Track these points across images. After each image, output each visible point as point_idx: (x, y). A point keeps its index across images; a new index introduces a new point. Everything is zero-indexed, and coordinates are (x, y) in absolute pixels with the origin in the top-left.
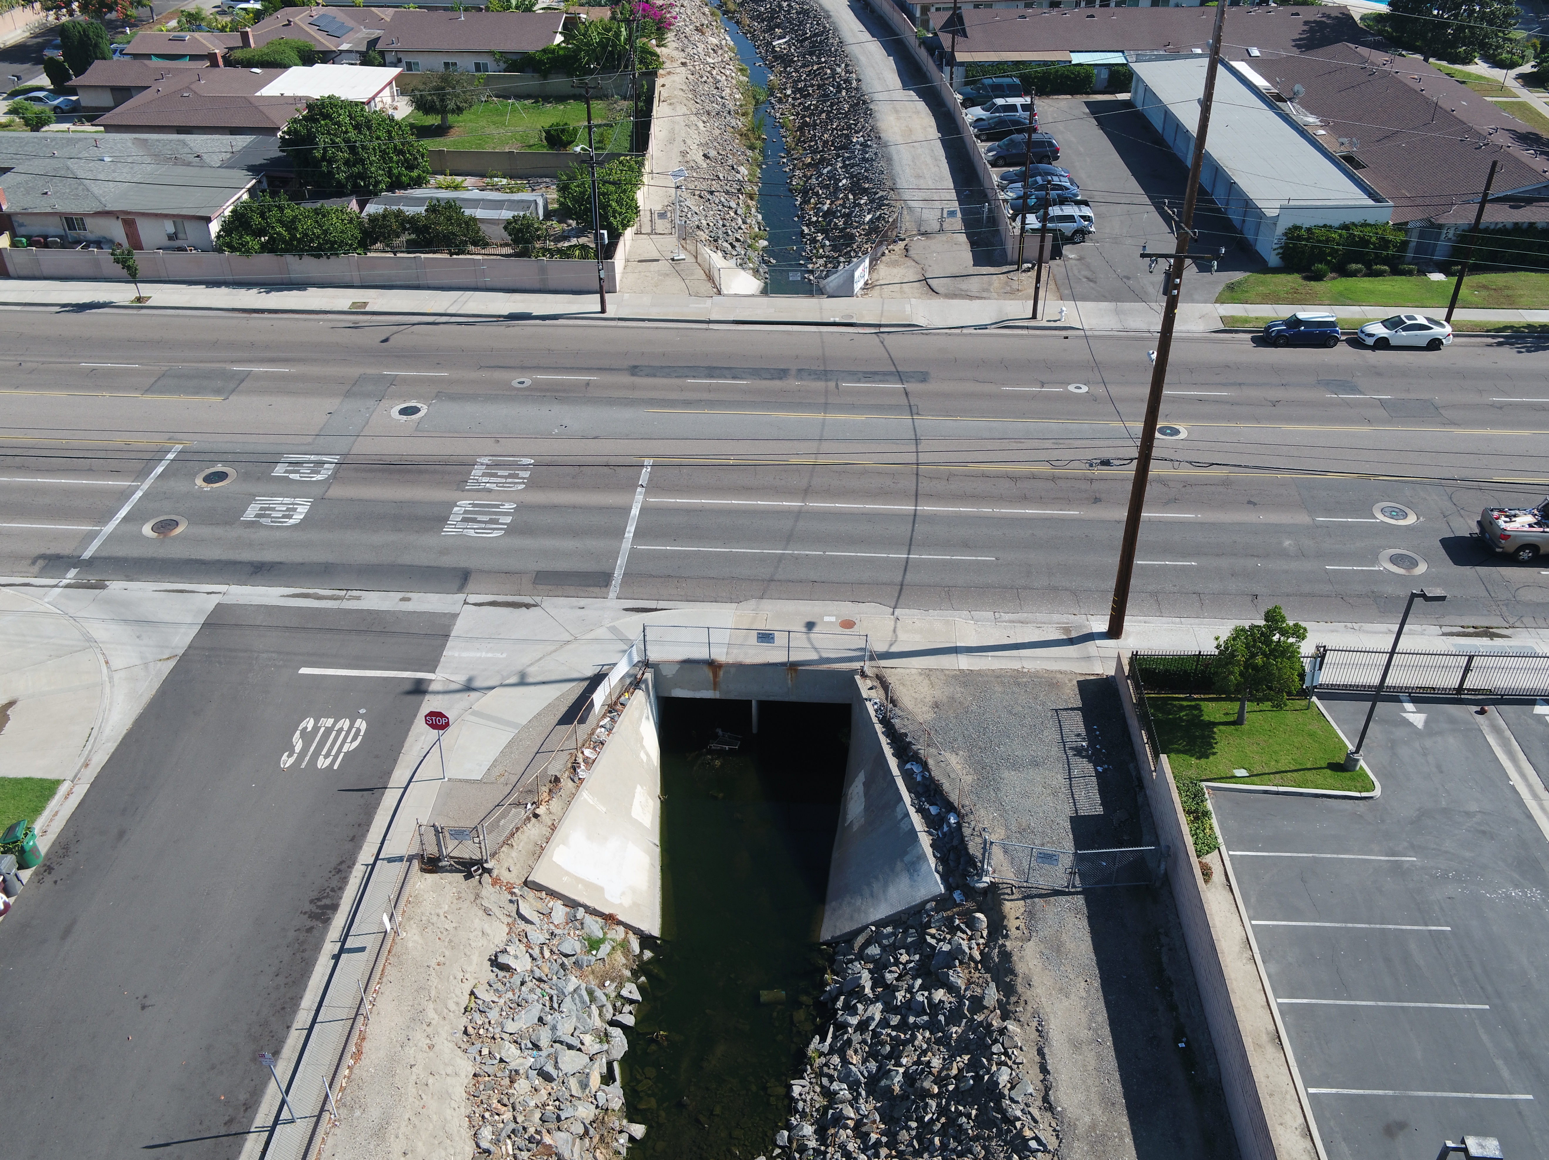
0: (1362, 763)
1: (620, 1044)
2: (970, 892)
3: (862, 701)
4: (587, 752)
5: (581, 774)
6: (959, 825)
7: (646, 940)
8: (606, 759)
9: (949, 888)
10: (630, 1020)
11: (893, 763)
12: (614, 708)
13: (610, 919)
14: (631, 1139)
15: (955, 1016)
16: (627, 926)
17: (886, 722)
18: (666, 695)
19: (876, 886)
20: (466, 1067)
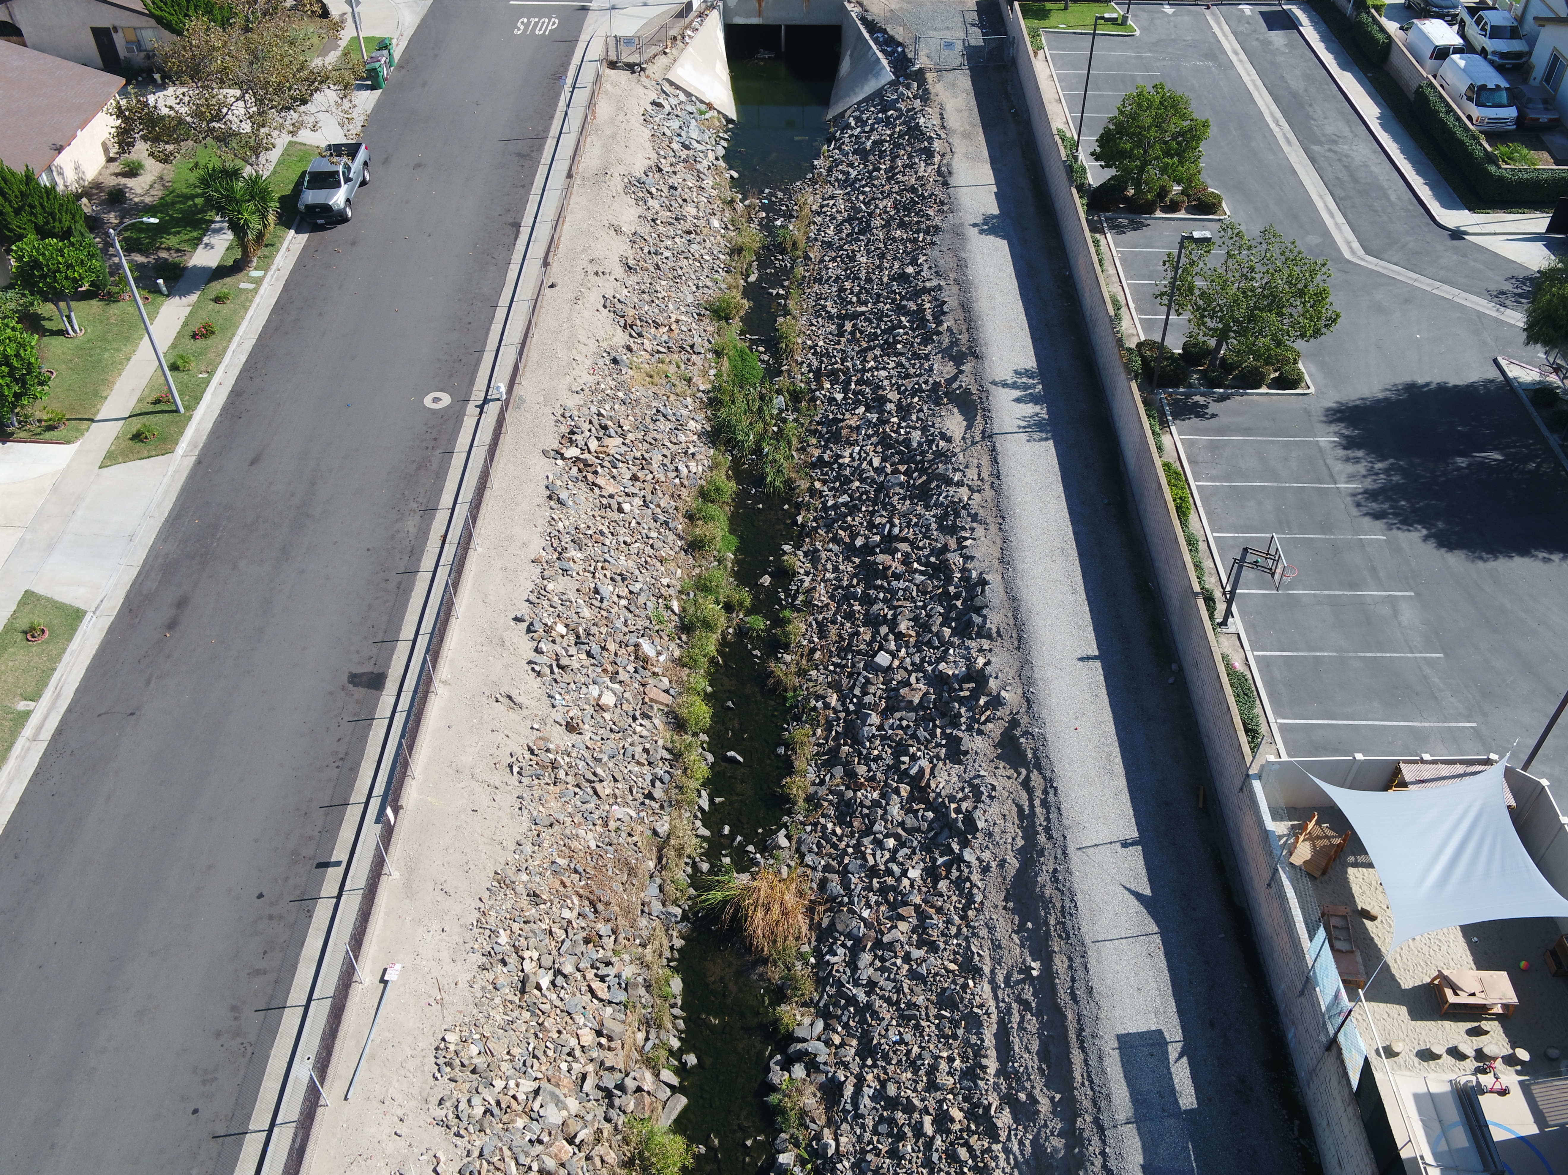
0: (1130, 22)
1: (721, 152)
2: (907, 77)
3: (847, 13)
4: (689, 33)
5: (687, 39)
6: (903, 51)
7: (729, 121)
8: (699, 36)
9: (897, 77)
10: (726, 145)
11: (867, 36)
12: (701, 15)
13: (710, 106)
14: (732, 177)
15: (898, 118)
16: (719, 112)
17: (864, 20)
18: (730, 22)
19: (857, 90)
20: (647, 133)
